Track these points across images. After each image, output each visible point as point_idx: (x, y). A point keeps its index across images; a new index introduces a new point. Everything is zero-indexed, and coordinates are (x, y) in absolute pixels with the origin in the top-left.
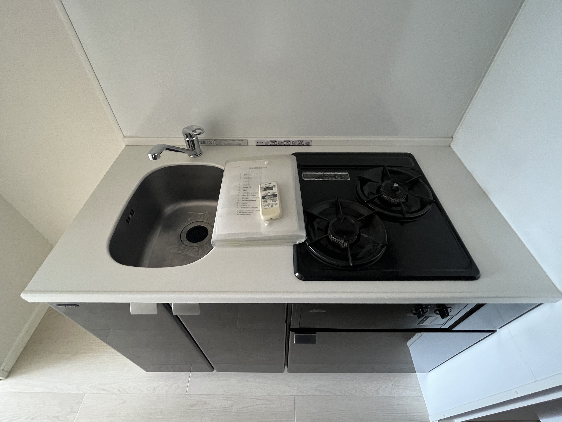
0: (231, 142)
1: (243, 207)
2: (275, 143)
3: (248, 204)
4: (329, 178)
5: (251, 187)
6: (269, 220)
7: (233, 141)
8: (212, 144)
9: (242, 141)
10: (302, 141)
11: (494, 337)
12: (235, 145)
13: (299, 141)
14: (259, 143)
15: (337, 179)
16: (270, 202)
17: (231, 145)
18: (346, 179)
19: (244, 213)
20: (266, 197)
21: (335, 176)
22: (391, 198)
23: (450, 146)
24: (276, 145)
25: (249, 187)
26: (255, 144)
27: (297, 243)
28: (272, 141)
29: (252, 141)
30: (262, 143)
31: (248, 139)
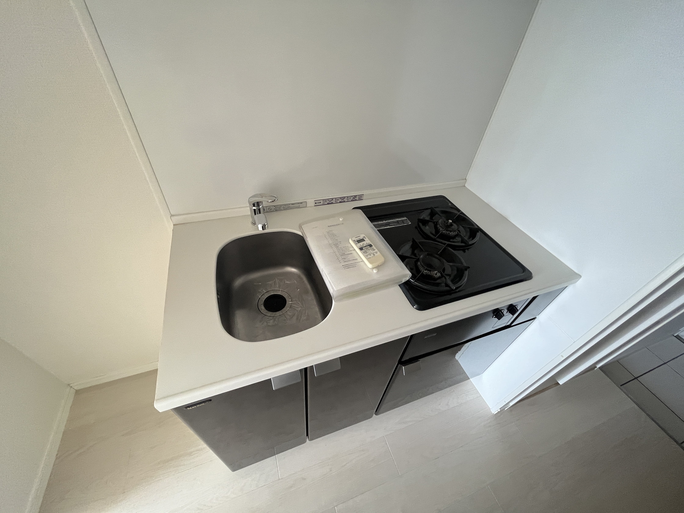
0: (291, 206)
1: (345, 262)
2: (332, 201)
3: (347, 258)
4: (394, 225)
5: (340, 243)
6: (375, 267)
7: (293, 204)
8: (272, 210)
9: (302, 203)
10: (355, 196)
11: (535, 323)
12: (295, 208)
13: (353, 197)
14: (317, 204)
15: (401, 224)
16: (370, 252)
17: (290, 209)
18: (408, 223)
19: (349, 266)
20: (363, 249)
21: (398, 222)
22: (450, 232)
23: (465, 186)
24: (332, 203)
25: (338, 243)
26: (313, 204)
27: (403, 282)
28: (329, 200)
29: (311, 202)
30: (320, 202)
31: (307, 201)
